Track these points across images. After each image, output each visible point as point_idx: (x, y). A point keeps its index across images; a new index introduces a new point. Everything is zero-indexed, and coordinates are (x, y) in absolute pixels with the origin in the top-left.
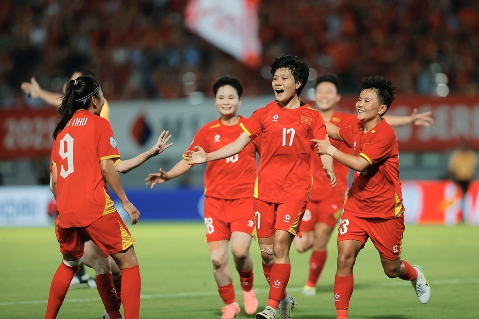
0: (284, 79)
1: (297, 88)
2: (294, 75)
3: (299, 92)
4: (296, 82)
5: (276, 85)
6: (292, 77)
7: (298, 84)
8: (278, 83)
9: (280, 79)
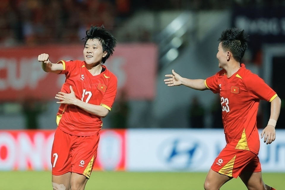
0: (94, 48)
1: (104, 57)
2: (104, 46)
3: (104, 60)
4: (104, 52)
5: (87, 53)
6: (102, 47)
7: (105, 53)
8: (89, 51)
9: (91, 48)
